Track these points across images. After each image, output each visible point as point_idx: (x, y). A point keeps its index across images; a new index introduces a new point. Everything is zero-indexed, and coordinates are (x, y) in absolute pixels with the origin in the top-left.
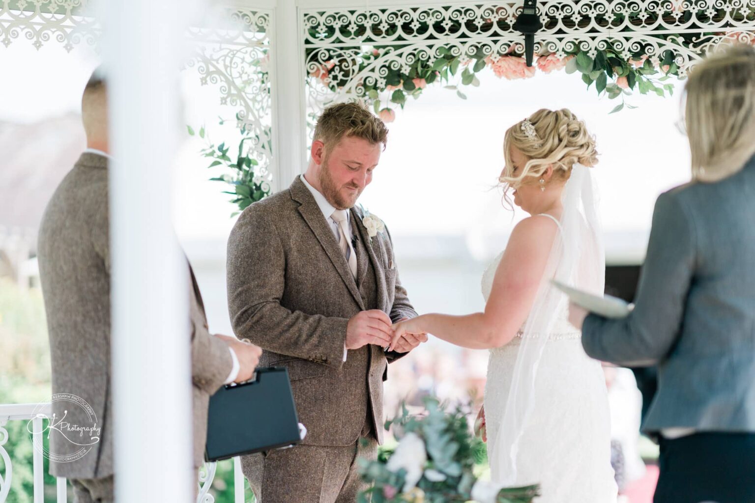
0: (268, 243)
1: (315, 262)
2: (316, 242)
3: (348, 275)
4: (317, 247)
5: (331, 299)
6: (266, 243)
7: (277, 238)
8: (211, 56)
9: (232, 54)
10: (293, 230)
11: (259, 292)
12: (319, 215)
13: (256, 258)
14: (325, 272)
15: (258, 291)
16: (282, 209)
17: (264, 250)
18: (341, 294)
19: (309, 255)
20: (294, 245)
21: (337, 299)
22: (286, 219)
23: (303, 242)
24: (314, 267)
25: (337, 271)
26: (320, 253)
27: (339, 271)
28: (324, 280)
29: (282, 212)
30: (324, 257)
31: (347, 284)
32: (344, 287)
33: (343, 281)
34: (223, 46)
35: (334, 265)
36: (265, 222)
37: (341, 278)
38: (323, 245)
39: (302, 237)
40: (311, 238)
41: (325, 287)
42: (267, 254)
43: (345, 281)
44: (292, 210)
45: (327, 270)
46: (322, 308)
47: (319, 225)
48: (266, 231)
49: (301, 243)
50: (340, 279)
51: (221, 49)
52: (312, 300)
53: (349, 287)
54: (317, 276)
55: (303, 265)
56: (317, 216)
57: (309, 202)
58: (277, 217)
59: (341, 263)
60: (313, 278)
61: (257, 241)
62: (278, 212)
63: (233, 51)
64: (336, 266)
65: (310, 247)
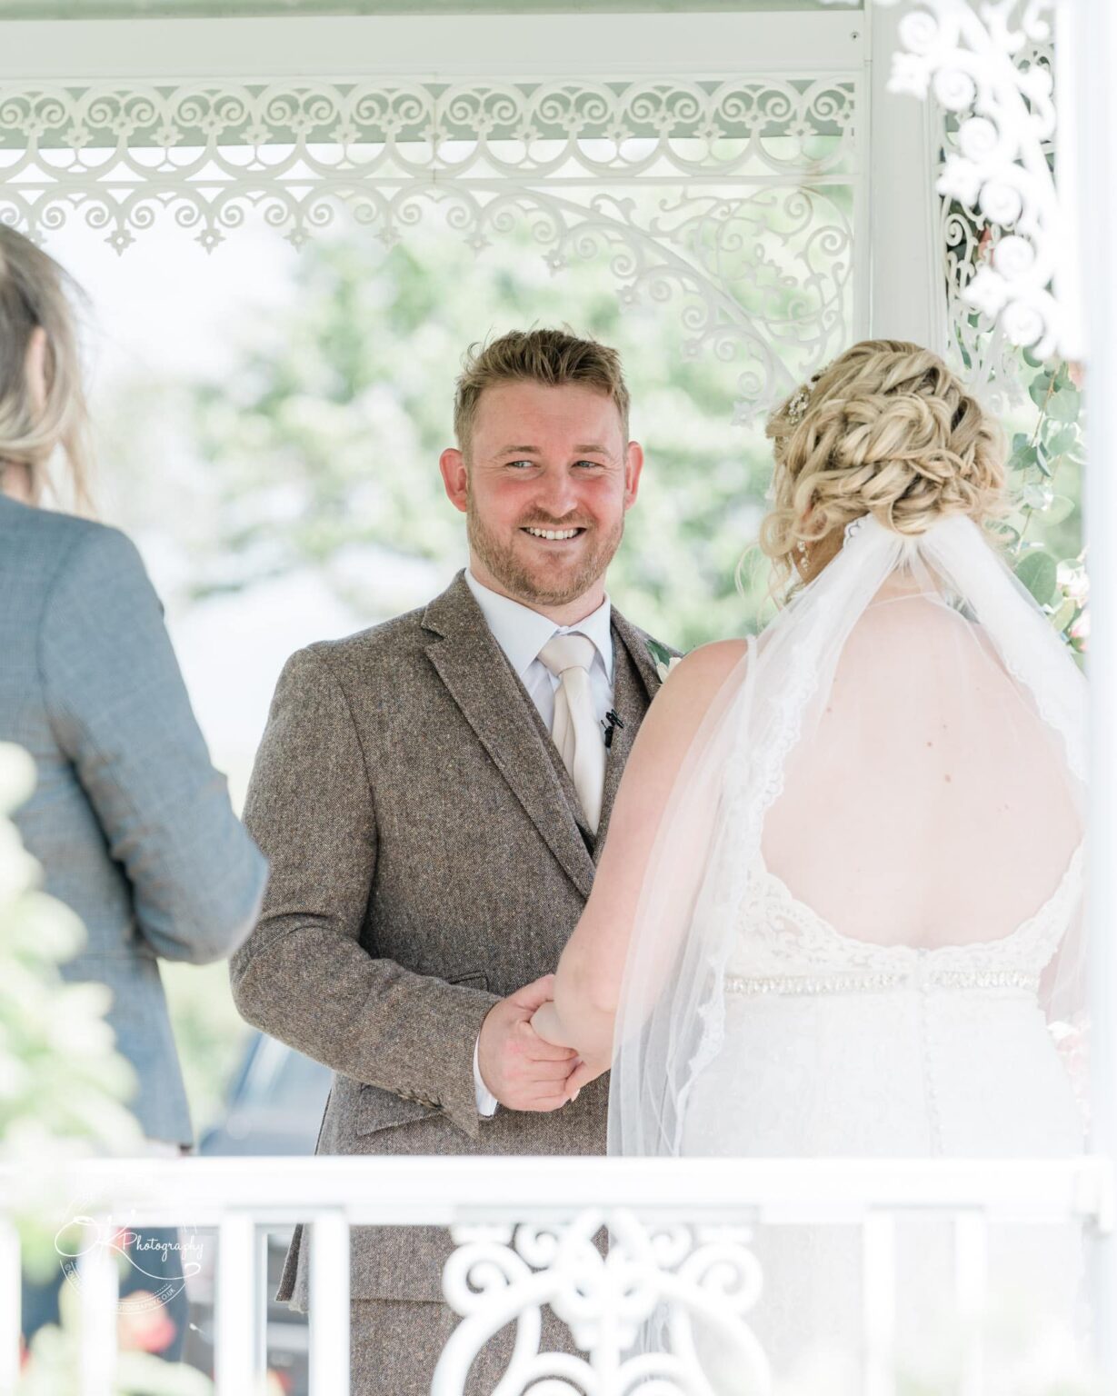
0: (322, 746)
1: (456, 788)
2: (467, 734)
3: (557, 821)
4: (468, 748)
5: (505, 890)
6: (318, 745)
7: (347, 730)
8: (654, 221)
9: (723, 213)
10: (400, 706)
11: (286, 883)
12: (487, 664)
13: (289, 788)
14: (484, 814)
15: (284, 880)
16: (379, 654)
17: (312, 765)
18: (535, 874)
19: (438, 770)
20: (395, 745)
21: (520, 889)
22: (382, 681)
23: (425, 735)
24: (453, 802)
25: (525, 812)
26: (476, 762)
27: (529, 809)
28: (482, 835)
29: (375, 660)
30: (486, 774)
31: (552, 844)
32: (544, 854)
33: (542, 839)
34: (693, 191)
35: (514, 795)
36: (321, 688)
37: (536, 828)
38: (485, 742)
39: (424, 724)
40: (452, 723)
41: (484, 856)
42: (318, 776)
43: (547, 838)
44: (409, 655)
45: (490, 809)
46: (481, 913)
47: (483, 689)
48: (321, 711)
49: (420, 739)
50: (533, 833)
51: (686, 200)
52: (450, 894)
53: (557, 855)
54: (461, 827)
55: (421, 797)
56: (482, 669)
57: (465, 633)
58: (356, 675)
59: (538, 789)
60: (449, 832)
61: (297, 741)
62: (361, 662)
63: (727, 202)
64: (520, 796)
65: (447, 747)
